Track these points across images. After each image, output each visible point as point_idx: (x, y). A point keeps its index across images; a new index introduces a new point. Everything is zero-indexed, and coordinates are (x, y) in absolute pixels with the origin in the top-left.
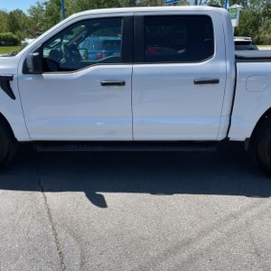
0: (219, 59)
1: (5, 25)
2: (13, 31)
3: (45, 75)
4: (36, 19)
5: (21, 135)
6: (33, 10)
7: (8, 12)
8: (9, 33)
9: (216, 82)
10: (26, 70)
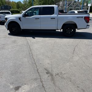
0: (55, 14)
1: (15, 6)
2: (18, 8)
3: (26, 17)
4: (25, 4)
5: (22, 28)
6: (24, 2)
7: (16, 2)
8: (17, 9)
9: (55, 18)
10: (23, 16)
